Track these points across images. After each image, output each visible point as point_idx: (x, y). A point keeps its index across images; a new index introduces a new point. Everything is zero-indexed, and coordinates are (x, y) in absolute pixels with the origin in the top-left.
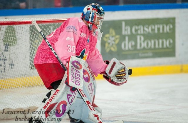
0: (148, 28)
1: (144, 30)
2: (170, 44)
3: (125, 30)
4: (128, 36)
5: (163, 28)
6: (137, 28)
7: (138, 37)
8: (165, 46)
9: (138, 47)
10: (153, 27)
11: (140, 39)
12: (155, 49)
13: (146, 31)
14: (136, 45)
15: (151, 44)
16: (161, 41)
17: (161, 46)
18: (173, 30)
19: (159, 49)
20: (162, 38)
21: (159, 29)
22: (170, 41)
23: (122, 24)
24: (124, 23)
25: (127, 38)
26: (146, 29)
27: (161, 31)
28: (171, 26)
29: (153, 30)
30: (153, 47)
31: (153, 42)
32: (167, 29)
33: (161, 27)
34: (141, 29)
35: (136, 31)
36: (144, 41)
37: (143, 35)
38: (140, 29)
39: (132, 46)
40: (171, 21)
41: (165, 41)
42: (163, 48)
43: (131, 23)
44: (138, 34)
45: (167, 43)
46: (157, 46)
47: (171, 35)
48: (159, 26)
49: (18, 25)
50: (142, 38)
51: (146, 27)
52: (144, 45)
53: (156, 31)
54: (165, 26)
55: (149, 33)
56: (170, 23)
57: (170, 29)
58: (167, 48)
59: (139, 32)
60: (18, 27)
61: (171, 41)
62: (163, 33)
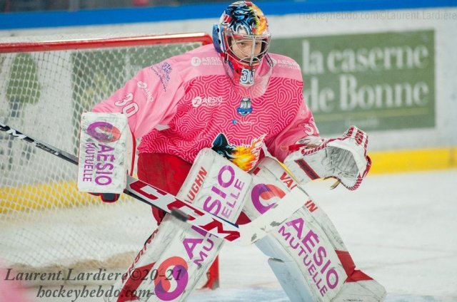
0: (367, 57)
1: (357, 62)
2: (422, 96)
3: (311, 62)
4: (318, 76)
5: (405, 55)
6: (339, 55)
7: (343, 80)
8: (409, 101)
9: (344, 105)
10: (380, 54)
11: (347, 85)
12: (384, 108)
13: (362, 64)
14: (337, 100)
15: (376, 95)
16: (399, 89)
17: (399, 101)
18: (429, 61)
19: (395, 108)
20: (402, 82)
21: (393, 59)
22: (421, 90)
23: (301, 47)
24: (306, 46)
25: (315, 83)
26: (362, 59)
27: (400, 63)
28: (425, 52)
29: (379, 62)
30: (379, 103)
31: (379, 90)
32: (414, 58)
33: (399, 53)
34: (351, 60)
35: (338, 63)
36: (357, 90)
37: (356, 74)
38: (348, 60)
39: (328, 103)
40: (425, 39)
41: (408, 89)
42: (404, 106)
43: (324, 44)
44: (342, 73)
45: (413, 94)
46: (389, 102)
47: (425, 73)
48: (393, 51)
49: (52, 52)
50: (353, 82)
51: (363, 55)
52: (358, 99)
53: (387, 64)
54: (409, 52)
55: (369, 68)
56: (422, 43)
57: (422, 59)
58: (415, 106)
59: (345, 67)
60: (51, 56)
61: (425, 89)
62: (405, 69)
